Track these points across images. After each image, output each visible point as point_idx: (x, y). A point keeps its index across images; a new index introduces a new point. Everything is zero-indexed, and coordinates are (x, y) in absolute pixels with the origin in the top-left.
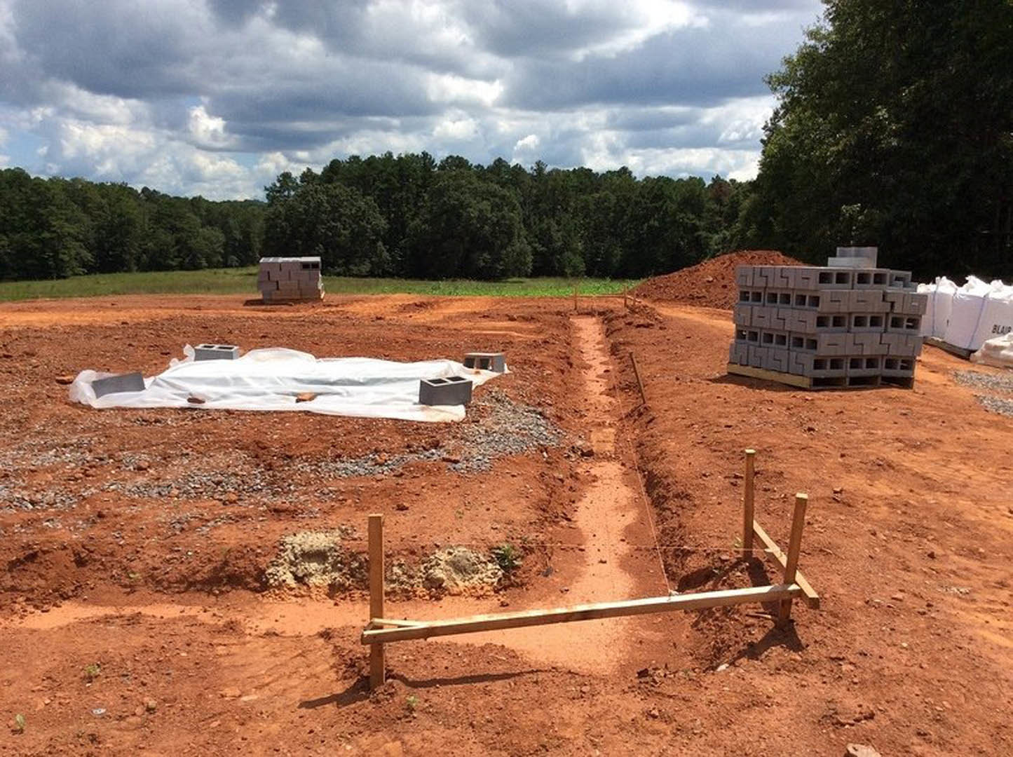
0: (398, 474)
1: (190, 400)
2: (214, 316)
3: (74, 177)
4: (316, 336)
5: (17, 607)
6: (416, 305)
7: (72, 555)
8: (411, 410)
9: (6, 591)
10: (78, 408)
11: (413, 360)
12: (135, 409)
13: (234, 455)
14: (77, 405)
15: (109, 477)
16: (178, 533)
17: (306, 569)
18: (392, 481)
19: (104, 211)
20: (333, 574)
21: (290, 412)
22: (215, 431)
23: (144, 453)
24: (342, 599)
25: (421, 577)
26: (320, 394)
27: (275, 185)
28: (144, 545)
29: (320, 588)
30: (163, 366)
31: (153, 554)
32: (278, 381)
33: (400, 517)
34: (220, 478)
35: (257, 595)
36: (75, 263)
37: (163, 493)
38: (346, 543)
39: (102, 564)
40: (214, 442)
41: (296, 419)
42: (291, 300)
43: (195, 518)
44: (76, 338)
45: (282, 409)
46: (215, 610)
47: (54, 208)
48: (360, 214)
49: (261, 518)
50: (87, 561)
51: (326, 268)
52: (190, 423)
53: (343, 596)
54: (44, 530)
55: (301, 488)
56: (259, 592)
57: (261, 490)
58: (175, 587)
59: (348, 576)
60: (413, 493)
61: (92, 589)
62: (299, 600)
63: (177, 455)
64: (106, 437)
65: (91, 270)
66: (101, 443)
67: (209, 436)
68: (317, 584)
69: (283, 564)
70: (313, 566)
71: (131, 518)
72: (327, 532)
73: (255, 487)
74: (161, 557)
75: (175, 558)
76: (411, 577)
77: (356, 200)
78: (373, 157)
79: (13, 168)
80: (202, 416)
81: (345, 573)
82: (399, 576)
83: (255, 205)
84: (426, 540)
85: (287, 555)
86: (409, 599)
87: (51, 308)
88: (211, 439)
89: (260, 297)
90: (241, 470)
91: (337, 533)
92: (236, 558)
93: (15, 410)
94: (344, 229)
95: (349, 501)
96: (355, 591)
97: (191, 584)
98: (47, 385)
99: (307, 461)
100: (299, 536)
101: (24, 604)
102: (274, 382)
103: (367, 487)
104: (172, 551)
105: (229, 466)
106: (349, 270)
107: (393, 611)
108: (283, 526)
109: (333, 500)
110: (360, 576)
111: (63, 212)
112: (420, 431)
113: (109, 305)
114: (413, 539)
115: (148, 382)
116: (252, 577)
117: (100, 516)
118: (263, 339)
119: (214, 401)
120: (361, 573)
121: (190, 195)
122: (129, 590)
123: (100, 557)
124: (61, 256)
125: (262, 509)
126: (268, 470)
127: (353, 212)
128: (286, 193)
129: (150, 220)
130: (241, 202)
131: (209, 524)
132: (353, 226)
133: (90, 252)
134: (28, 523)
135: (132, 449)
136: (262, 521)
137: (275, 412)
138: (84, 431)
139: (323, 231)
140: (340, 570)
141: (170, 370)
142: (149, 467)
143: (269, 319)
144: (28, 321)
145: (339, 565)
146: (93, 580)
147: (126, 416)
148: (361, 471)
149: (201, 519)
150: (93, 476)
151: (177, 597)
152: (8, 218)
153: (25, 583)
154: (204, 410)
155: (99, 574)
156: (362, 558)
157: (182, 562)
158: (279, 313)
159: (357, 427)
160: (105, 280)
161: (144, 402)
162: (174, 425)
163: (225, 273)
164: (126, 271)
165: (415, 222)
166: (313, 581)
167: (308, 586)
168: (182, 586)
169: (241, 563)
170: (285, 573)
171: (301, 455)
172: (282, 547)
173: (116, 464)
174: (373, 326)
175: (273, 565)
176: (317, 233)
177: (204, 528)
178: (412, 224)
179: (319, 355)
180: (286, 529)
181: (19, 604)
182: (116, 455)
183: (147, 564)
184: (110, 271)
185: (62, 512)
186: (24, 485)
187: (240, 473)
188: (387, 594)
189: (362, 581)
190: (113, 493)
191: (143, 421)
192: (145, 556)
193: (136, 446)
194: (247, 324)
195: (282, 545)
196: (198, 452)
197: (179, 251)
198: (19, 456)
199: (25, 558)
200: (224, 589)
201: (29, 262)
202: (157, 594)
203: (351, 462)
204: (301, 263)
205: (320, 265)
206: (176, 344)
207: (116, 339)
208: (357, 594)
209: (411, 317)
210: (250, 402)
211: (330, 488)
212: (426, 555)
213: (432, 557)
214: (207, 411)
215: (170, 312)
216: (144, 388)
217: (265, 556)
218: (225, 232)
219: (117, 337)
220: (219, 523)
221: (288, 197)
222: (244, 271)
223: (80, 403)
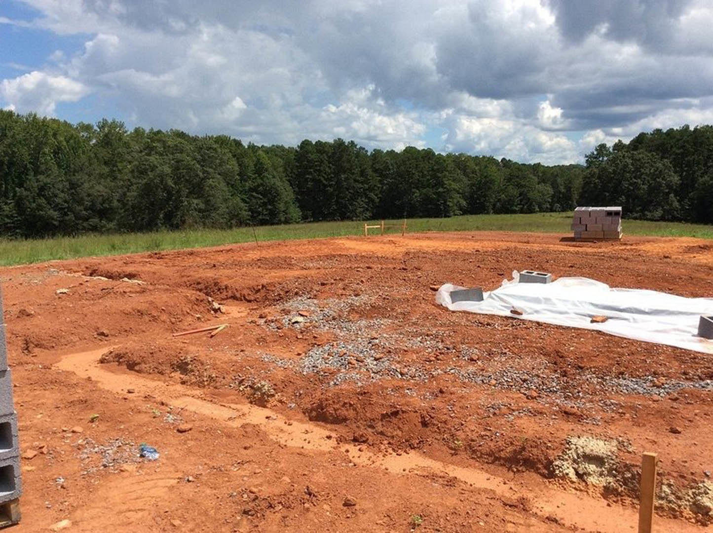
0: (673, 398)
1: (512, 312)
2: (537, 249)
3: (460, 153)
4: (611, 269)
5: (383, 447)
6: (700, 247)
7: (420, 417)
8: (689, 341)
9: (378, 434)
10: (440, 309)
11: (695, 295)
12: (475, 314)
13: (538, 360)
14: (440, 306)
15: (451, 363)
16: (491, 416)
17: (586, 468)
18: (667, 404)
19: (476, 175)
20: (608, 478)
21: (586, 330)
22: (528, 337)
23: (476, 348)
24: (614, 501)
25: (689, 501)
26: (611, 318)
27: (593, 154)
28: (467, 420)
29: (596, 487)
30: (496, 285)
31: (472, 428)
32: (578, 303)
33: (672, 439)
34: (526, 377)
35: (545, 480)
36: (455, 208)
37: (485, 381)
38: (621, 454)
39: (438, 428)
40: (526, 347)
41: (589, 336)
42: (595, 239)
43: (505, 406)
44: (447, 260)
45: (580, 327)
46: (512, 484)
47: (447, 173)
48: (657, 172)
49: (554, 417)
50: (428, 424)
51: (626, 214)
52: (511, 329)
53: (615, 499)
54: (404, 396)
55: (588, 396)
56: (547, 478)
57: (556, 392)
58: (485, 458)
59: (621, 483)
60: (686, 418)
61: (430, 445)
62: (578, 493)
63: (498, 353)
64: (454, 332)
65: (465, 212)
66: (450, 336)
67: (522, 341)
68: (594, 483)
69: (567, 460)
70: (592, 467)
71: (461, 397)
72: (605, 440)
73: (551, 389)
74: (477, 432)
75: (487, 436)
76: (679, 498)
77: (655, 162)
78: (672, 130)
79: (426, 149)
80: (520, 325)
81: (618, 480)
82: (668, 495)
83: (576, 168)
84: (696, 467)
85: (571, 453)
86: (675, 517)
87: (436, 238)
88: (523, 344)
89: (572, 235)
90: (543, 373)
91: (615, 443)
92: (531, 447)
93: (403, 306)
94: (643, 184)
95: (628, 415)
96: (626, 498)
97: (498, 459)
98: (425, 290)
99: (594, 373)
100: (583, 439)
101: (387, 446)
102: (575, 305)
103: (644, 406)
104: (486, 430)
105: (533, 368)
106: (645, 215)
107: (660, 525)
108: (571, 427)
109: (613, 411)
110: (632, 486)
111: (452, 175)
112: (697, 360)
113: (470, 237)
114: (683, 464)
115: (485, 295)
116: (542, 464)
117: (441, 392)
118: (571, 269)
119: (529, 314)
120: (632, 483)
121: (532, 163)
122: (453, 452)
123: (438, 423)
124: (448, 203)
125: (555, 408)
126: (563, 376)
127: (652, 171)
128: (601, 159)
129: (504, 179)
130: (567, 166)
131: (514, 413)
132: (651, 182)
133: (465, 200)
134: (397, 389)
135: (469, 343)
136: (555, 419)
137: (574, 328)
138: (441, 326)
139: (626, 186)
140: (615, 476)
141: (502, 287)
142: (478, 359)
143: (577, 253)
144: (421, 246)
145: (614, 472)
146: (431, 439)
147: (469, 318)
148: (641, 390)
149: (509, 408)
150: (441, 360)
151: (486, 466)
152: (420, 179)
153: (389, 431)
154: (521, 320)
155: (435, 435)
156: (635, 470)
157: (492, 440)
158: (585, 248)
159: (639, 349)
160: (472, 219)
161: (481, 309)
162: (500, 329)
163: (551, 216)
164: (486, 214)
165: (704, 179)
166: (592, 480)
167: (586, 483)
168: (490, 458)
169: (535, 451)
170: (568, 468)
171: (591, 368)
172: (568, 446)
173: (457, 353)
174: (661, 263)
175: (559, 459)
176: (621, 187)
177: (510, 416)
178: (701, 180)
179: (613, 285)
180: (573, 430)
181: (384, 445)
182: (458, 347)
183: (468, 435)
184: (476, 213)
185: (418, 384)
186: (399, 359)
187: (541, 375)
188: (656, 508)
189: (633, 490)
190: (452, 376)
191: (479, 323)
192: (467, 429)
193: (472, 342)
194: (560, 256)
195: (568, 444)
196: (513, 353)
197: (521, 201)
198: (399, 339)
199: (391, 413)
200: (520, 469)
201: (430, 206)
202: (472, 460)
203: (632, 381)
204: (606, 211)
205: (621, 213)
206: (508, 268)
207: (471, 262)
208: (628, 501)
209: (695, 257)
210: (556, 319)
211: (612, 401)
212: (695, 481)
213: (701, 485)
214: (523, 321)
215: (508, 244)
216: (483, 300)
217: (554, 450)
218: (553, 187)
219: (471, 260)
220: (522, 414)
221: (602, 161)
222: (564, 214)
223: (442, 305)
